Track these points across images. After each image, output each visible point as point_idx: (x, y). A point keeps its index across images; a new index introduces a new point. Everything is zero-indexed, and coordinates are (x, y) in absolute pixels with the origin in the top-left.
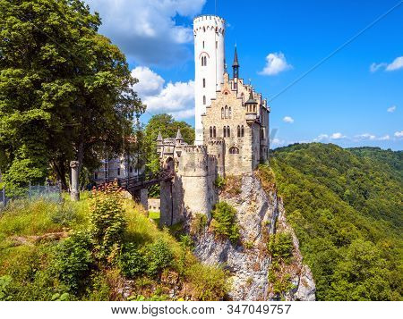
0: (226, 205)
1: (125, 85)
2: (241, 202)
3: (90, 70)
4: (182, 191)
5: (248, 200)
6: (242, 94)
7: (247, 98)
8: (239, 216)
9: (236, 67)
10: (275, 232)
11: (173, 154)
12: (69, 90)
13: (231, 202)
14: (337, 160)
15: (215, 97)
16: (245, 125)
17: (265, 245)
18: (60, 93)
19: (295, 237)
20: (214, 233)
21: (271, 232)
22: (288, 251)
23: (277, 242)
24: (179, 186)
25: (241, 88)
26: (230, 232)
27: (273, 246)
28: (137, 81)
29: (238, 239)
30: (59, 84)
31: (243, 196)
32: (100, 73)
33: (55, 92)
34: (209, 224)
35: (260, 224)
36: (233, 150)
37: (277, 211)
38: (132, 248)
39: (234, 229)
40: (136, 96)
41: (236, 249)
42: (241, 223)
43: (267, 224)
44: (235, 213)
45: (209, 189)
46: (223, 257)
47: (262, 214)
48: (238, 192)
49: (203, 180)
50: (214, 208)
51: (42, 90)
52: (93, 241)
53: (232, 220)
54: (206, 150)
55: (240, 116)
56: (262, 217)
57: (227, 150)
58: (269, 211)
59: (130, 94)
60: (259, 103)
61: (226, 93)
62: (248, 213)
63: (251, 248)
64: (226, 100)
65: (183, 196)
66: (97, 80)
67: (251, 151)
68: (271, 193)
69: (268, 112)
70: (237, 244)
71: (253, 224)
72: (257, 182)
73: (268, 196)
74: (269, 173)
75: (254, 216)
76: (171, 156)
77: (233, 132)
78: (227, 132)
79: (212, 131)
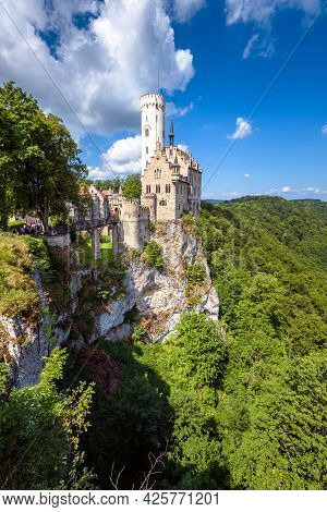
0: (153, 242)
2: (166, 241)
5: (172, 240)
8: (164, 251)
9: (171, 137)
10: (193, 263)
11: (118, 205)
13: (157, 240)
14: (280, 210)
15: (150, 162)
16: (171, 184)
17: (183, 272)
19: (207, 268)
20: (144, 261)
21: (190, 263)
22: (200, 277)
24: (121, 228)
26: (156, 262)
29: (162, 266)
31: (168, 237)
34: (140, 255)
35: (181, 257)
36: (163, 203)
37: (196, 248)
39: (159, 260)
41: (161, 273)
42: (166, 256)
43: (187, 258)
44: (161, 249)
45: (140, 231)
46: (151, 277)
47: (183, 250)
48: (165, 234)
49: (135, 224)
50: (146, 244)
53: (159, 253)
55: (168, 177)
56: (183, 253)
57: (158, 203)
58: (189, 249)
60: (187, 166)
61: (158, 159)
62: (172, 249)
63: (172, 273)
64: (158, 164)
67: (175, 204)
68: (191, 235)
69: (201, 173)
70: (161, 270)
71: (175, 257)
72: (179, 227)
73: (188, 238)
75: (176, 251)
76: (117, 207)
77: (163, 189)
78: (158, 189)
79: (149, 188)
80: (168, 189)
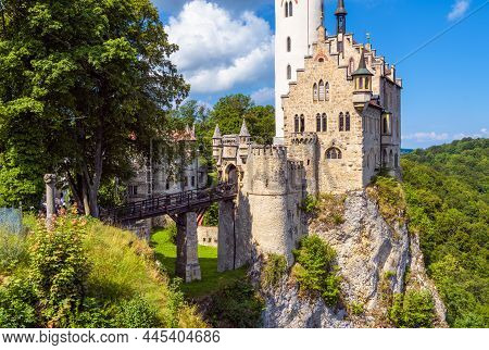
0: (318, 241)
1: (159, 55)
2: (343, 237)
3: (97, 38)
4: (249, 217)
5: (357, 234)
6: (351, 60)
7: (356, 66)
8: (341, 260)
9: (341, 16)
10: (403, 290)
11: (235, 159)
12: (67, 69)
13: (327, 237)
15: (302, 67)
16: (352, 111)
17: (384, 310)
18: (55, 73)
19: (438, 302)
20: (298, 285)
21: (397, 290)
23: (405, 307)
24: (244, 209)
25: (349, 50)
26: (325, 286)
27: (398, 314)
28: (175, 48)
29: (337, 297)
30: (54, 61)
31: (348, 228)
32: (110, 42)
33: (49, 71)
34: (289, 271)
35: (377, 276)
36: (333, 152)
37: (408, 254)
38: (93, 307)
39: (330, 281)
40: (175, 71)
41: (335, 313)
42: (345, 272)
43: (390, 276)
44: (334, 256)
45: (289, 215)
47: (380, 259)
48: (339, 222)
49: (279, 200)
50: (299, 246)
51: (32, 69)
52: (38, 292)
53: (328, 266)
54: (284, 153)
55: (344, 96)
56: (381, 265)
57: (323, 152)
58: (393, 255)
59: (166, 69)
60: (378, 73)
61: (321, 60)
62: (356, 257)
63: (360, 313)
64: (320, 71)
65: (249, 225)
66: (105, 51)
67: (360, 154)
68: (397, 224)
69: (399, 88)
70: (337, 306)
71: (364, 275)
72: (372, 207)
73: (391, 231)
74: (395, 190)
75: (365, 262)
76: (233, 162)
77: (332, 123)
78: (322, 122)
79: (300, 123)
80: (344, 123)
